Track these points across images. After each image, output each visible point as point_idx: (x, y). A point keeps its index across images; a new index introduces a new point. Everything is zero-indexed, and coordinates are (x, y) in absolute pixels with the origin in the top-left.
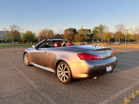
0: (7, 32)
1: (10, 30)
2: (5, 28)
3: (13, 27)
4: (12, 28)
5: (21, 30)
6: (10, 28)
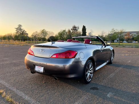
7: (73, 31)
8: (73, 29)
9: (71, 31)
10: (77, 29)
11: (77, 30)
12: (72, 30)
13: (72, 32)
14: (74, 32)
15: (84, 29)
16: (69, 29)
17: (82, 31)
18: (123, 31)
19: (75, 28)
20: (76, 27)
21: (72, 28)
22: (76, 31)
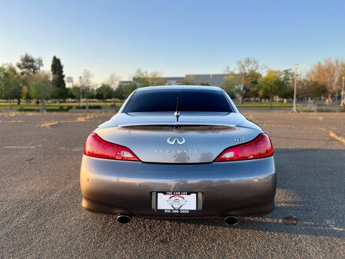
0: (233, 74)
1: (237, 72)
2: (228, 67)
3: (244, 64)
4: (243, 67)
5: (262, 69)
6: (237, 66)
7: (24, 70)
8: (22, 66)
9: (19, 71)
10: (37, 66)
11: (35, 69)
12: (19, 66)
13: (22, 73)
14: (28, 74)
15: (57, 66)
16: (11, 64)
17: (51, 73)
18: (158, 76)
19: (28, 63)
20: (32, 61)
21: (20, 62)
22: (34, 72)
